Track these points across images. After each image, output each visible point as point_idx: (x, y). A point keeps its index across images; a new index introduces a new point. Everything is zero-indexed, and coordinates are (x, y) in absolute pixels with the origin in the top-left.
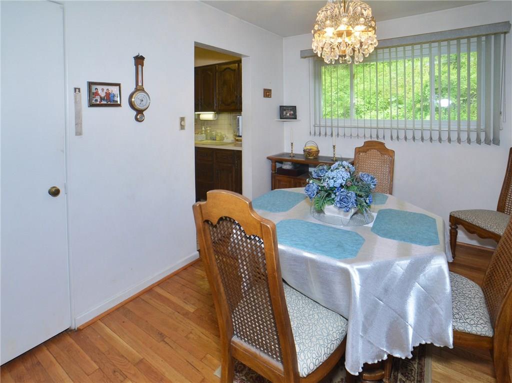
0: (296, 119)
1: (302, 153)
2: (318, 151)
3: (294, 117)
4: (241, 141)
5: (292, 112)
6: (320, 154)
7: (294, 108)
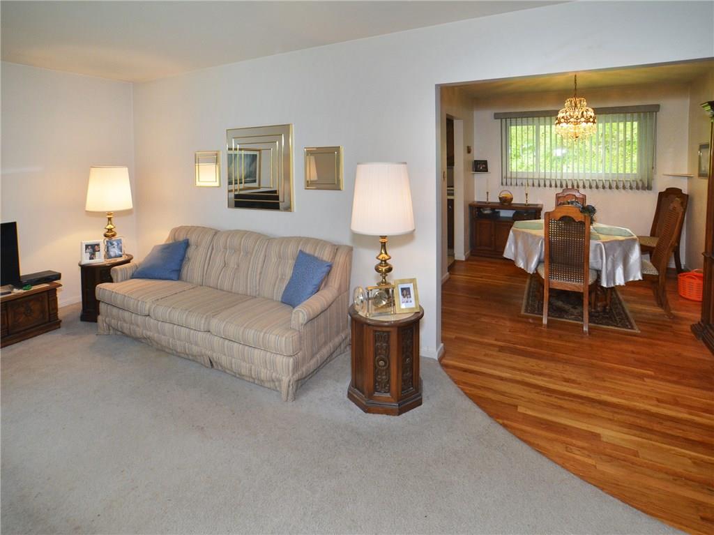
0: (487, 171)
1: (498, 201)
2: (512, 199)
3: (486, 170)
4: (453, 190)
5: (484, 166)
6: (513, 202)
7: (485, 163)
